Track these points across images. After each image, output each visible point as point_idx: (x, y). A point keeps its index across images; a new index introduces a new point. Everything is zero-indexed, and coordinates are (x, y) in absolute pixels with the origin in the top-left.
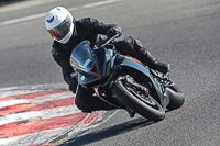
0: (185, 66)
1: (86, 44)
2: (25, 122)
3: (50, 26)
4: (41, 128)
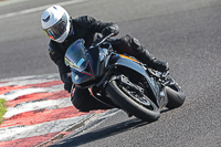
0: (200, 55)
1: (81, 43)
2: (42, 110)
3: (45, 25)
4: (58, 117)
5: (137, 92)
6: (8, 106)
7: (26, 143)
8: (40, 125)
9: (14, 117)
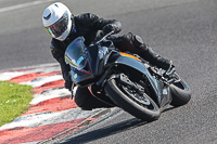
5: (137, 91)
6: (34, 93)
7: (52, 130)
8: (66, 111)
9: (41, 104)
